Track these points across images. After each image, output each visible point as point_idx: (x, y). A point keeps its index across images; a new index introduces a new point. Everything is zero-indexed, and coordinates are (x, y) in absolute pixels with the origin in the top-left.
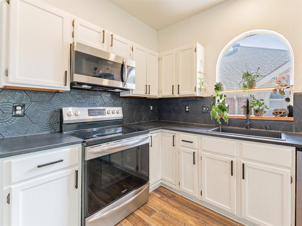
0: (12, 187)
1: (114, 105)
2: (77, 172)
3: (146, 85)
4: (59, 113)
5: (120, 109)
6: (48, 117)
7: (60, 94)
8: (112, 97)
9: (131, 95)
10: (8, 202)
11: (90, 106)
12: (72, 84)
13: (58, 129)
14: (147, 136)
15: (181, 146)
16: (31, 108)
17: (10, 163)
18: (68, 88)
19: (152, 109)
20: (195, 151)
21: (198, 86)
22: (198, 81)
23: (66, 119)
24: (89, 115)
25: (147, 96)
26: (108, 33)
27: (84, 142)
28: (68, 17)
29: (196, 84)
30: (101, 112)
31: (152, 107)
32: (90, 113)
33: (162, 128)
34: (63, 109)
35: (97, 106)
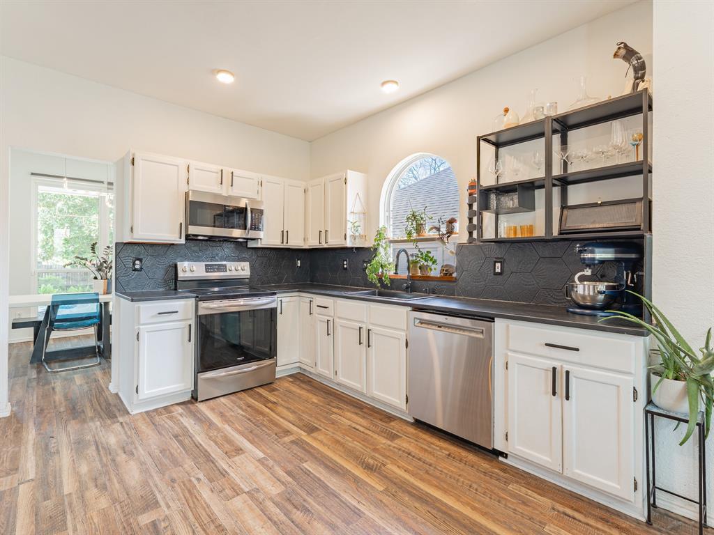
0: (141, 327)
1: (239, 259)
2: (190, 325)
3: (283, 231)
4: (174, 269)
5: (246, 265)
6: (163, 272)
7: (175, 247)
8: (236, 249)
9: (259, 246)
10: (138, 339)
11: (208, 261)
12: (187, 237)
13: (173, 287)
14: (273, 299)
15: (319, 314)
16: (148, 262)
17: (139, 307)
18: (183, 241)
19: (299, 265)
20: (329, 318)
21: (349, 233)
22: (349, 225)
23: (181, 275)
24: (207, 272)
25: (284, 246)
26: (227, 171)
27: (197, 297)
28: (183, 163)
29: (346, 230)
30: (222, 268)
31: (299, 262)
32: (208, 268)
33: (298, 291)
34: (178, 263)
35: (217, 261)
